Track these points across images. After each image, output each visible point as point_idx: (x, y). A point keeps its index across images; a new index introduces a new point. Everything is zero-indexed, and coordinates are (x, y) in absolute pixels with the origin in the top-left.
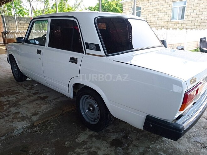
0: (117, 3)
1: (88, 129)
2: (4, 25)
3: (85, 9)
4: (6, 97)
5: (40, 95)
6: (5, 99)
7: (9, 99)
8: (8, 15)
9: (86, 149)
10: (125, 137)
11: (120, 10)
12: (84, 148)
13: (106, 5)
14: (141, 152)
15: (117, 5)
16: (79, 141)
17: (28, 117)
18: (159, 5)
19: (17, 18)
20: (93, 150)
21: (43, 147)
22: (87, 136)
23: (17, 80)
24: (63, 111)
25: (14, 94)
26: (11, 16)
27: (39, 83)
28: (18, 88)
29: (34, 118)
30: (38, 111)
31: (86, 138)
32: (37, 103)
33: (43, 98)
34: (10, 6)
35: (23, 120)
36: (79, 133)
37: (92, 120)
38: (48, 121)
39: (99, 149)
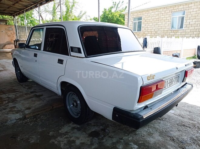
0: (120, 13)
1: (72, 123)
2: (17, 34)
3: (90, 20)
4: (6, 95)
5: (36, 94)
6: (6, 96)
7: (9, 96)
8: (20, 25)
9: (67, 138)
10: (104, 130)
11: (123, 21)
12: (65, 138)
13: (109, 16)
14: (114, 142)
15: (120, 15)
16: (62, 131)
17: (22, 110)
18: (159, 15)
19: (27, 27)
20: (72, 139)
21: (31, 135)
22: (70, 128)
23: (19, 81)
24: (53, 107)
25: (14, 92)
26: (23, 26)
27: (38, 84)
28: (19, 87)
29: (27, 112)
30: (31, 106)
31: (69, 129)
32: (32, 100)
33: (38, 96)
34: (23, 17)
35: (17, 113)
36: (64, 125)
37: (76, 114)
38: (38, 114)
39: (78, 138)
